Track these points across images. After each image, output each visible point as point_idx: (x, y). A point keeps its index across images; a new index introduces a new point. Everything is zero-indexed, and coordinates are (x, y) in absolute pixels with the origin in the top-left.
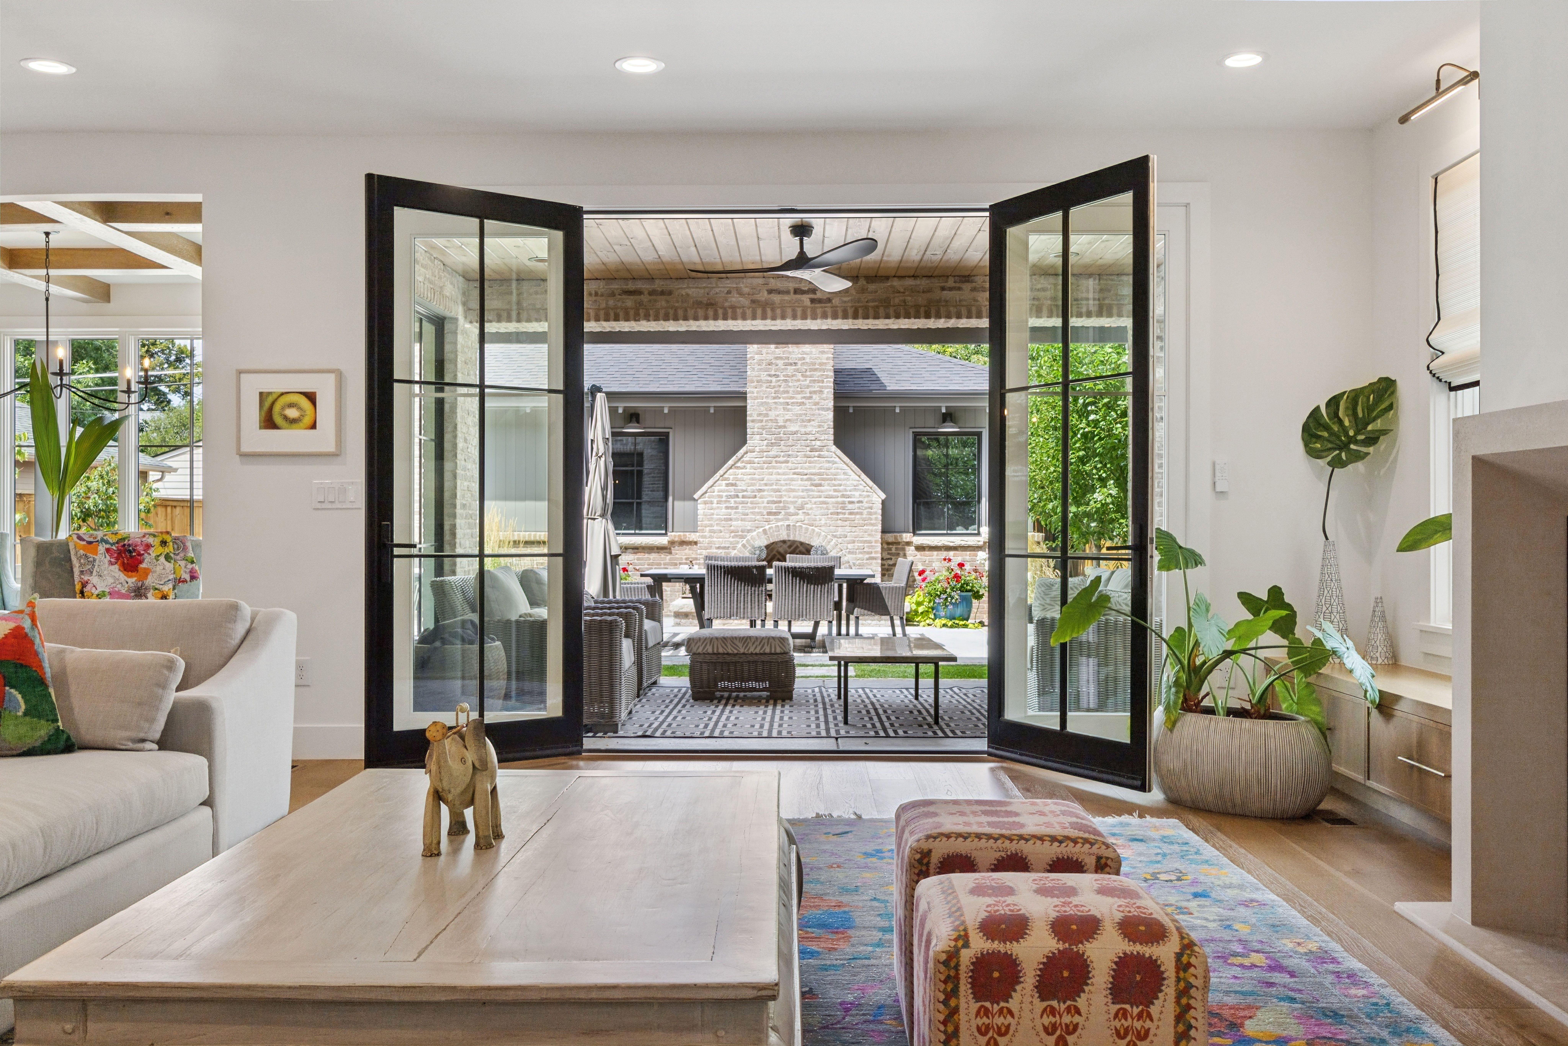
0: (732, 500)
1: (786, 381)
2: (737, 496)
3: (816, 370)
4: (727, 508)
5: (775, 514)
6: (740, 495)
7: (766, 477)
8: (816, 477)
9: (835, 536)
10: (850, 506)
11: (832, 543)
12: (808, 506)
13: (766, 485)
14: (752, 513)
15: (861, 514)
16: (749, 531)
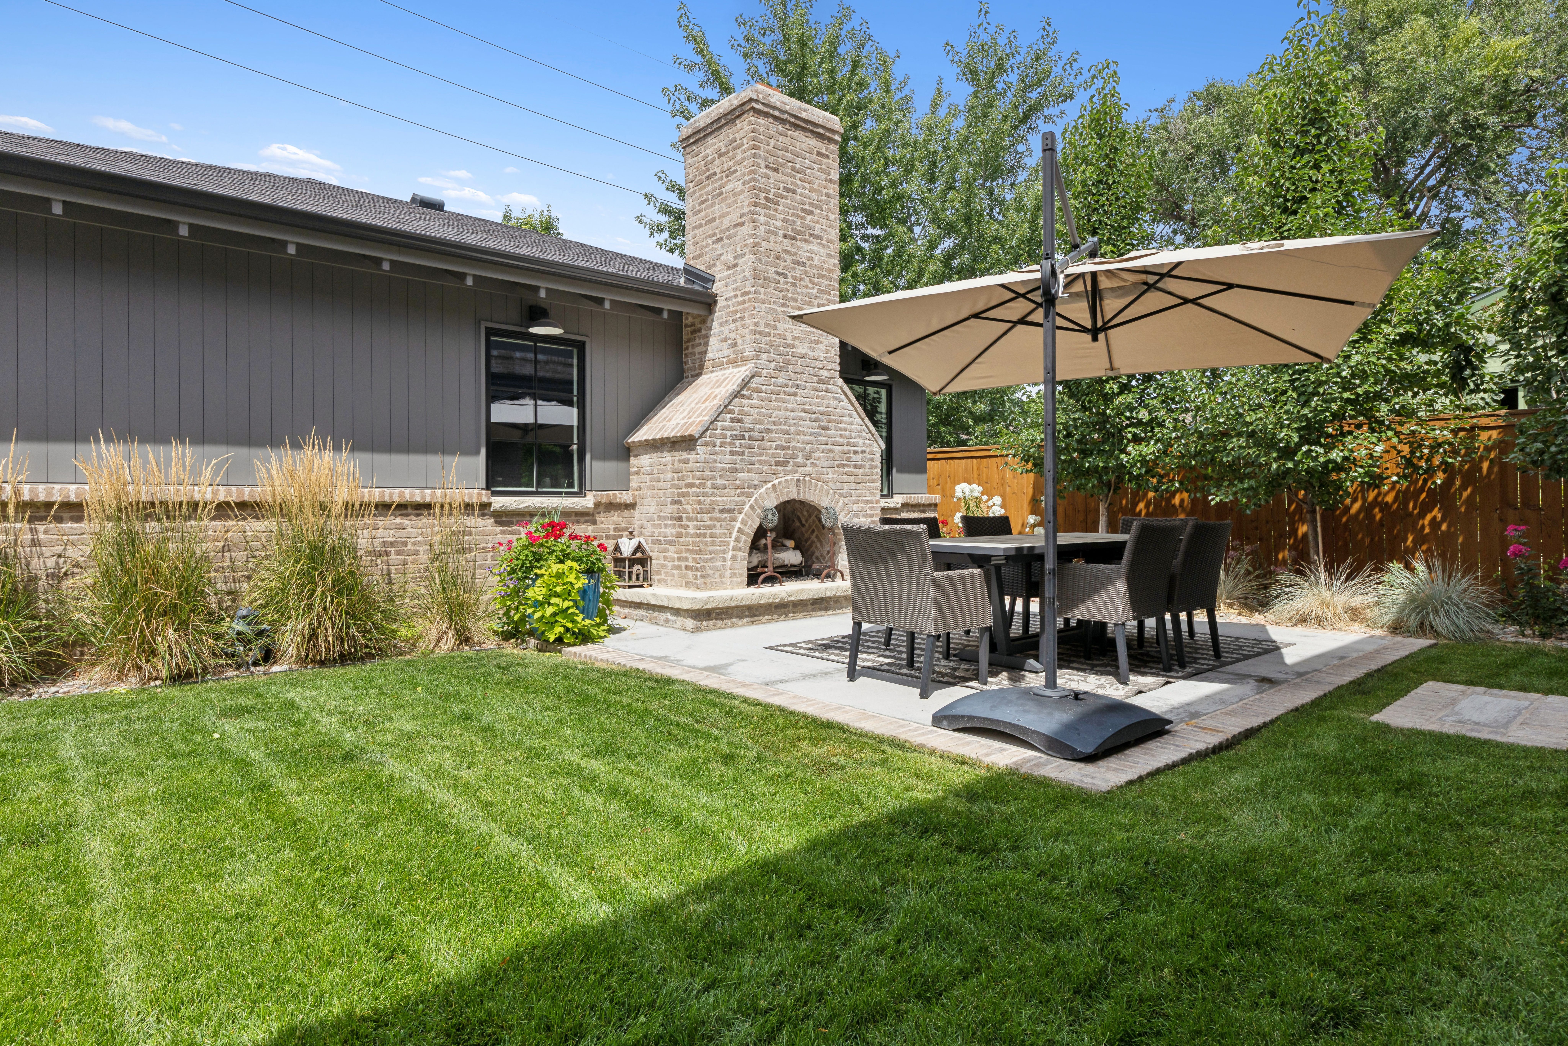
0: (738, 443)
1: (794, 284)
2: (743, 438)
3: (823, 277)
4: (732, 453)
5: (784, 464)
6: (747, 435)
7: (775, 413)
8: (824, 418)
9: (841, 495)
10: (854, 457)
11: (841, 503)
12: (816, 455)
13: (774, 423)
14: (761, 462)
15: (864, 467)
16: (756, 487)
